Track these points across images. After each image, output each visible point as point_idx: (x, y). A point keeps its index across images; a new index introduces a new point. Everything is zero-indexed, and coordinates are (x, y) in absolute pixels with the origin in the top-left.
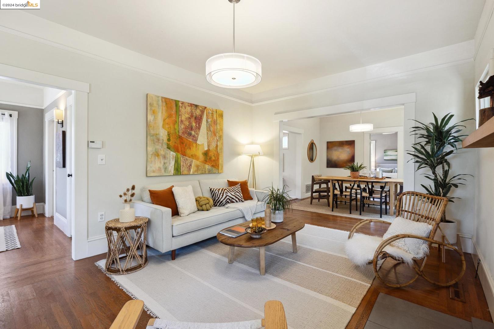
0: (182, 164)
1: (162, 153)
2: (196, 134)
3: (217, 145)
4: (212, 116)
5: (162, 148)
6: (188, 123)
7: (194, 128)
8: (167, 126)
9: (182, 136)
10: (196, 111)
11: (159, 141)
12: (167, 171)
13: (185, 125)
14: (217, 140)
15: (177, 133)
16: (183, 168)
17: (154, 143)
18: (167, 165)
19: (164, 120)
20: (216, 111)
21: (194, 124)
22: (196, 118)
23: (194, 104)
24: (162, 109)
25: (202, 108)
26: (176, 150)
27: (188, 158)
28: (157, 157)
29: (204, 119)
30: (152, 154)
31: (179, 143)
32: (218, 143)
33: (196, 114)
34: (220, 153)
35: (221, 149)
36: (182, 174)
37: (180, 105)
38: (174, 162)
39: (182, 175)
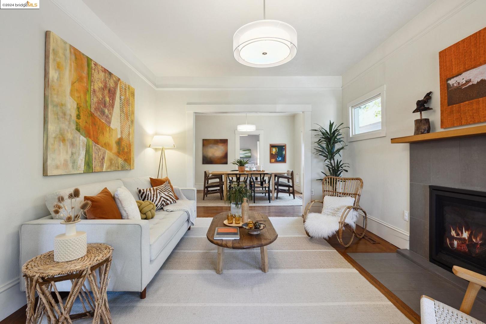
0: (94, 156)
1: (69, 136)
3: (129, 133)
4: (125, 92)
5: (69, 128)
6: (101, 96)
7: (107, 105)
8: (76, 95)
9: (95, 114)
11: (66, 117)
12: (75, 167)
13: (97, 98)
15: (89, 108)
16: (95, 162)
18: (75, 157)
19: (73, 84)
20: (128, 87)
21: (107, 99)
22: (109, 90)
23: (108, 71)
24: (71, 65)
25: (116, 79)
26: (88, 135)
27: (100, 147)
28: (63, 142)
29: (117, 94)
30: (55, 138)
31: (91, 124)
32: (130, 129)
33: (109, 84)
34: (132, 144)
36: (94, 171)
37: (93, 65)
38: (85, 152)
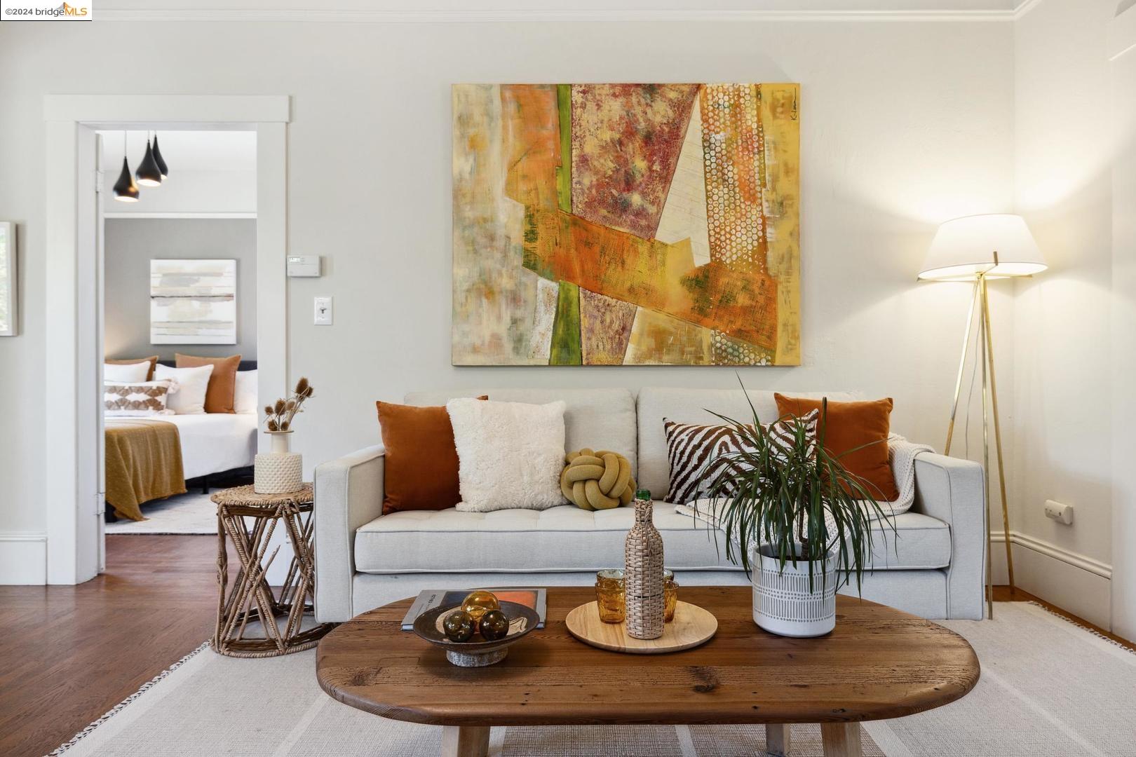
0: (585, 323)
1: (506, 283)
2: (653, 203)
3: (765, 242)
4: (735, 115)
5: (503, 267)
6: (612, 165)
7: (639, 179)
8: (523, 187)
9: (588, 218)
10: (649, 111)
11: (494, 243)
12: (522, 351)
13: (597, 173)
14: (763, 217)
15: (566, 208)
16: (589, 339)
17: (475, 252)
18: (522, 328)
19: (512, 166)
20: (754, 93)
21: (640, 164)
22: (648, 139)
23: (638, 85)
24: (505, 128)
25: (682, 92)
26: (561, 271)
27: (613, 301)
28: (487, 298)
29: (688, 138)
30: (468, 291)
31: (573, 245)
32: (769, 230)
33: (648, 120)
34: (782, 278)
35: (789, 258)
36: (584, 363)
37: (578, 97)
38: (553, 316)
39: (589, 365)
